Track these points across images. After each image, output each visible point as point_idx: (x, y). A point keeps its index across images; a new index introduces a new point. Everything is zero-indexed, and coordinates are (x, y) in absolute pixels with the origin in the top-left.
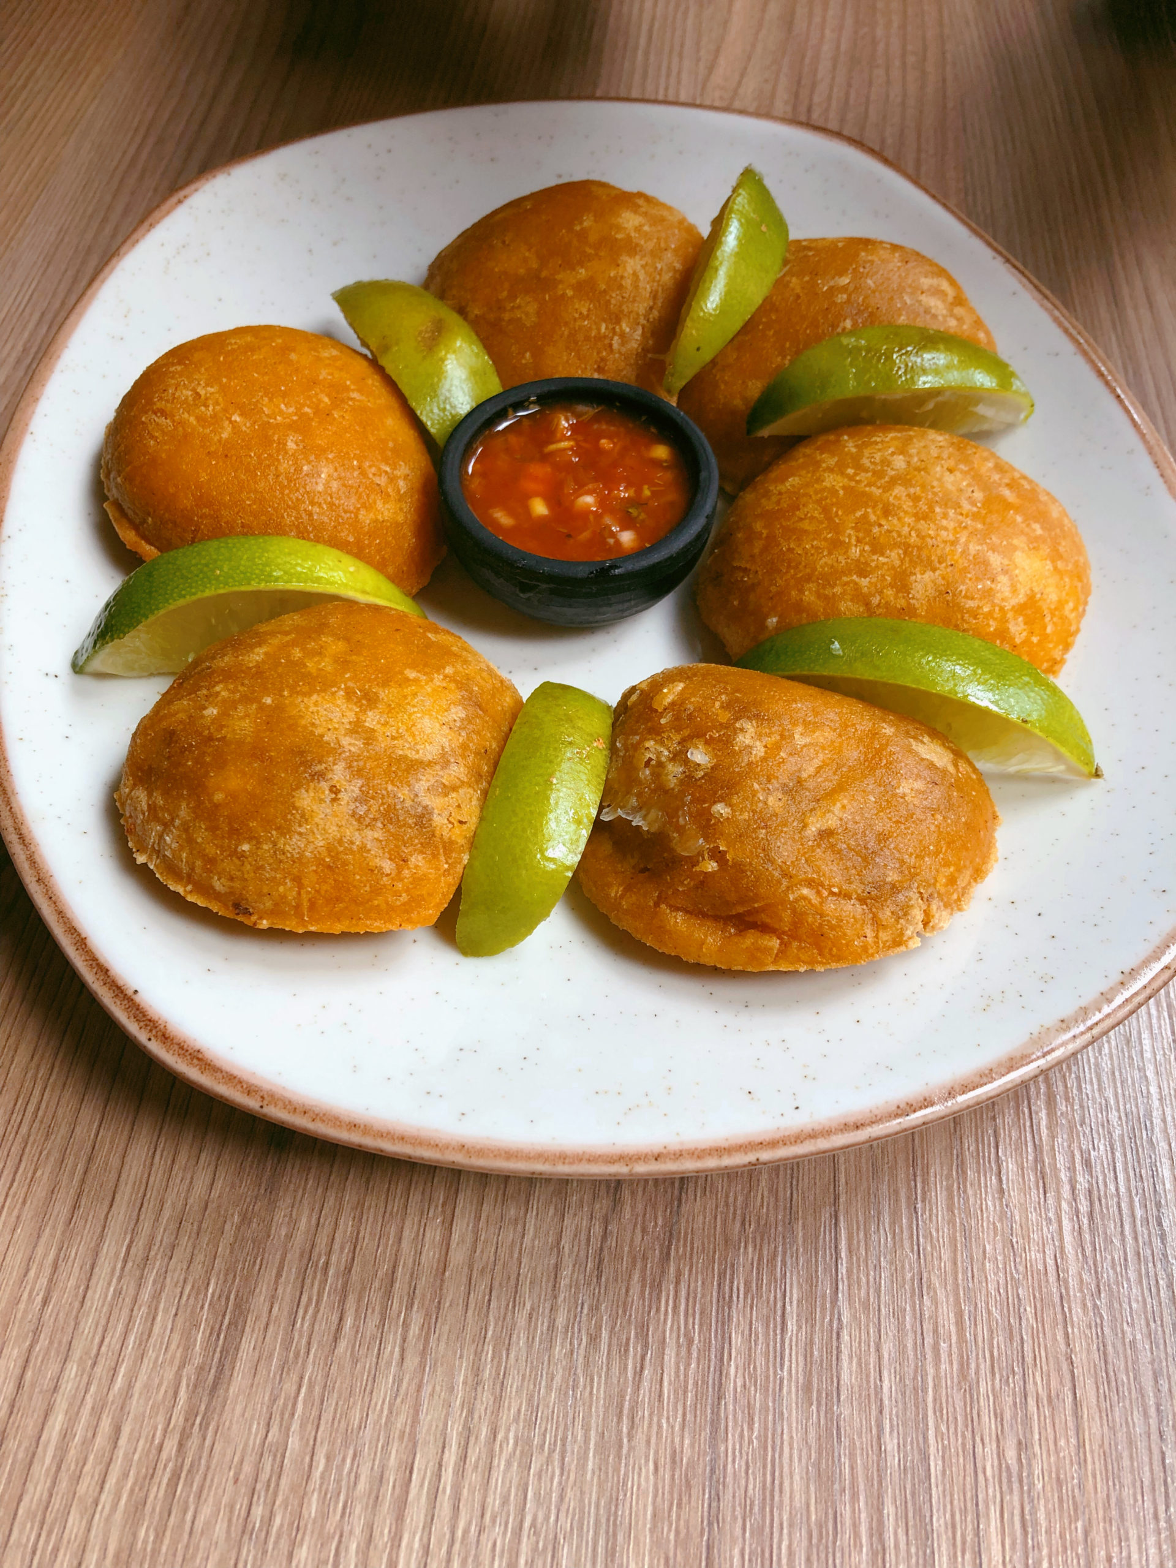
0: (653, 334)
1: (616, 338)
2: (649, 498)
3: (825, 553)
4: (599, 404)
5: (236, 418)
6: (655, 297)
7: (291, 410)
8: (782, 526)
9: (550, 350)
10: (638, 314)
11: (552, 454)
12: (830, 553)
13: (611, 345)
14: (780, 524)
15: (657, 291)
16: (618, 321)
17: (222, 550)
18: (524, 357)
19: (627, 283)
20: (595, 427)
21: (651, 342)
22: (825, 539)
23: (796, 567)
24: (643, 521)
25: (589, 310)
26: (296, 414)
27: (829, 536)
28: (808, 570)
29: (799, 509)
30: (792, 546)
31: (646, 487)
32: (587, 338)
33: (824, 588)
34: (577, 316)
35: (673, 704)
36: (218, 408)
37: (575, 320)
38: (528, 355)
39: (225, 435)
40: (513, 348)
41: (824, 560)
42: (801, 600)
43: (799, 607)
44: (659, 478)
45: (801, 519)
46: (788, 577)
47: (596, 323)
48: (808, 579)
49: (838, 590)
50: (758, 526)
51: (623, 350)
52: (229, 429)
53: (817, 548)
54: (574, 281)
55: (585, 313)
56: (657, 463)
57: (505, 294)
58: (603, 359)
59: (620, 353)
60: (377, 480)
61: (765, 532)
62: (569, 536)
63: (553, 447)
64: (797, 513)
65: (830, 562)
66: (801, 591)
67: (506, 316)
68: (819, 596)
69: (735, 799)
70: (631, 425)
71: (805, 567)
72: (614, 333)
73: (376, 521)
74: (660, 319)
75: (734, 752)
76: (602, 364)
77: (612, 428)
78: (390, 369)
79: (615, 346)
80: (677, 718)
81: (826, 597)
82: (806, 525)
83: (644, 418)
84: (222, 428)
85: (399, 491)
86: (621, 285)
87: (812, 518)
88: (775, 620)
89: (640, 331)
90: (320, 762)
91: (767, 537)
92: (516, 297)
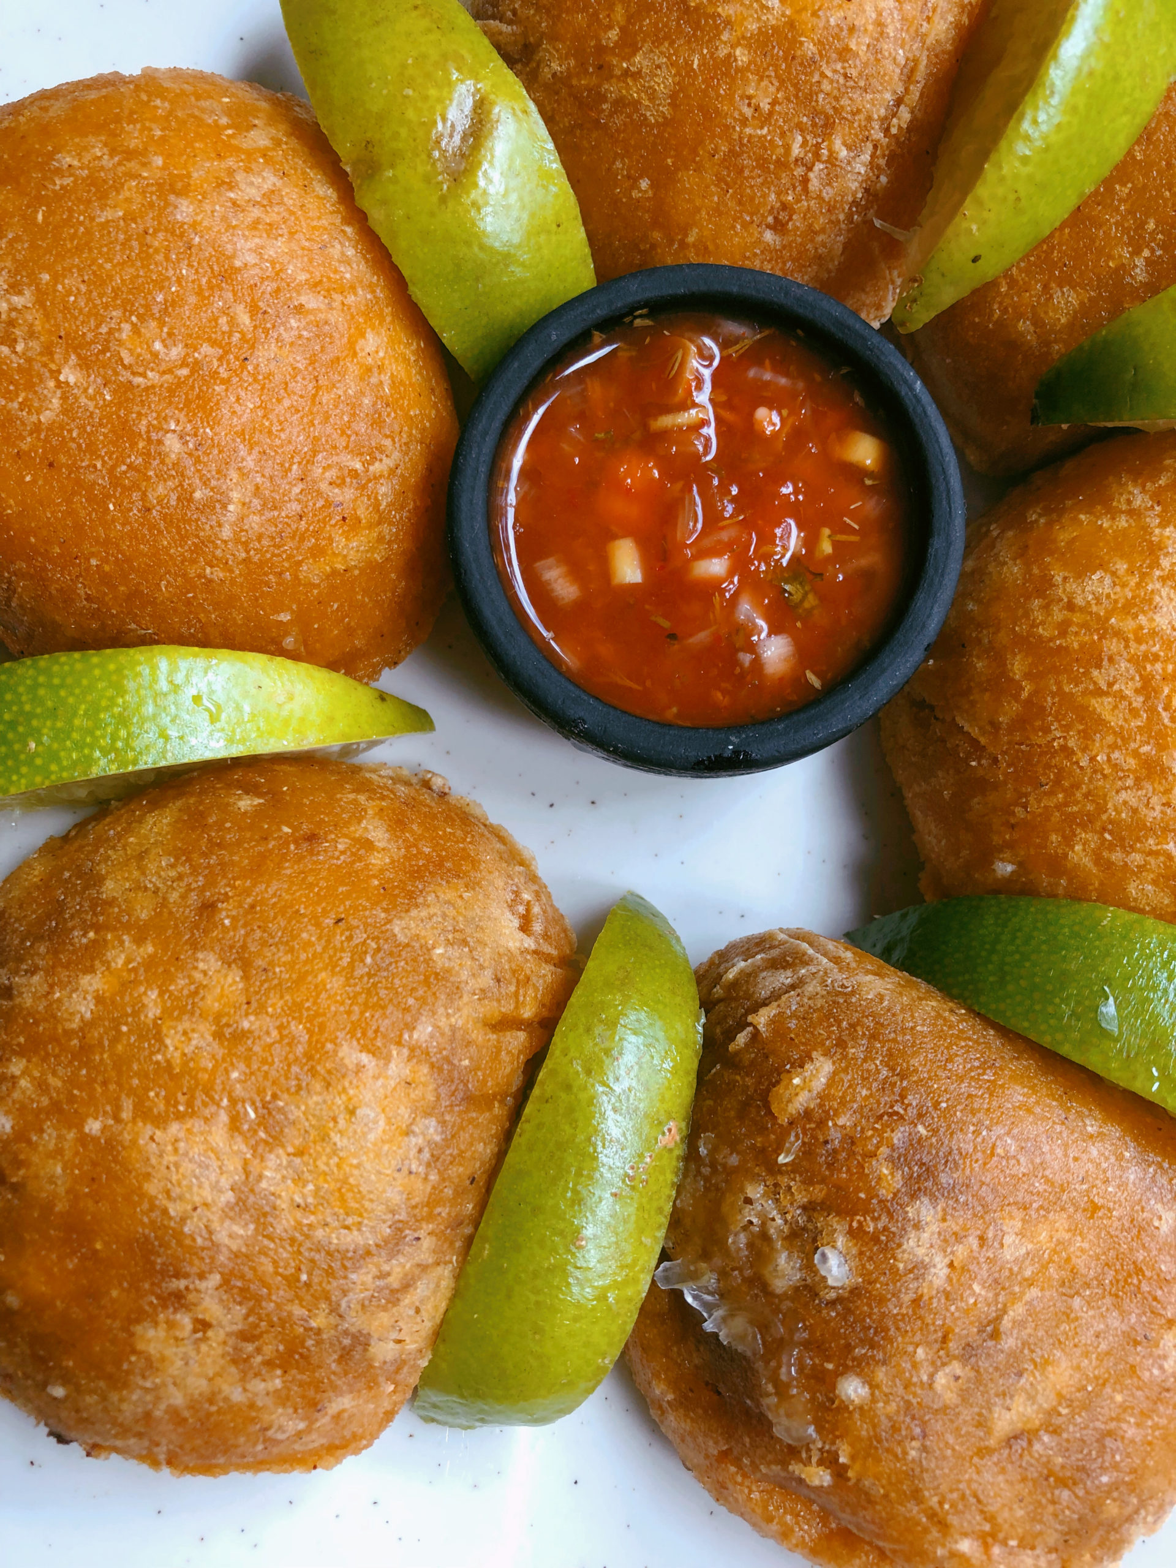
0: (892, 158)
1: (819, 166)
2: (829, 559)
3: (1129, 782)
4: (763, 325)
5: (69, 375)
6: (909, 77)
7: (176, 352)
8: (1060, 692)
9: (688, 179)
10: (869, 119)
11: (664, 435)
12: (1138, 784)
13: (805, 181)
14: (1058, 684)
15: (916, 61)
16: (828, 128)
17: (42, 692)
18: (635, 185)
19: (859, 44)
20: (752, 373)
21: (884, 179)
22: (1136, 754)
23: (1069, 792)
24: (809, 612)
25: (774, 103)
26: (184, 364)
27: (1145, 749)
28: (1090, 807)
29: (1099, 666)
30: (1071, 743)
31: (826, 531)
32: (762, 163)
33: (1111, 847)
34: (748, 112)
35: (807, 1114)
36: (34, 344)
37: (744, 122)
38: (644, 184)
39: (46, 417)
40: (618, 164)
41: (1124, 795)
42: (1066, 855)
43: (1057, 865)
44: (853, 515)
45: (1099, 693)
46: (1051, 803)
47: (783, 135)
48: (1088, 821)
49: (1137, 858)
50: (1018, 666)
51: (828, 193)
52: (56, 402)
53: (1116, 767)
54: (754, 27)
55: (765, 106)
56: (854, 473)
57: (614, 34)
58: (784, 206)
59: (819, 197)
60: (336, 494)
61: (1028, 688)
62: (672, 636)
63: (666, 421)
64: (1095, 673)
65: (1133, 802)
66: (1068, 840)
67: (612, 89)
68: (1098, 859)
69: (881, 1374)
70: (818, 378)
71: (1086, 796)
72: (817, 156)
73: (334, 572)
74: (912, 127)
75: (894, 1270)
76: (783, 216)
77: (783, 381)
78: (377, 216)
79: (814, 184)
80: (808, 1152)
81: (1109, 865)
82: (1103, 706)
83: (844, 370)
84: (43, 399)
85: (377, 504)
86: (847, 49)
87: (1121, 696)
88: (1010, 868)
89: (866, 157)
90: (177, 1275)
91: (1029, 702)
92: (635, 50)
